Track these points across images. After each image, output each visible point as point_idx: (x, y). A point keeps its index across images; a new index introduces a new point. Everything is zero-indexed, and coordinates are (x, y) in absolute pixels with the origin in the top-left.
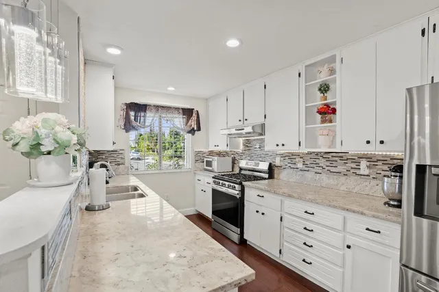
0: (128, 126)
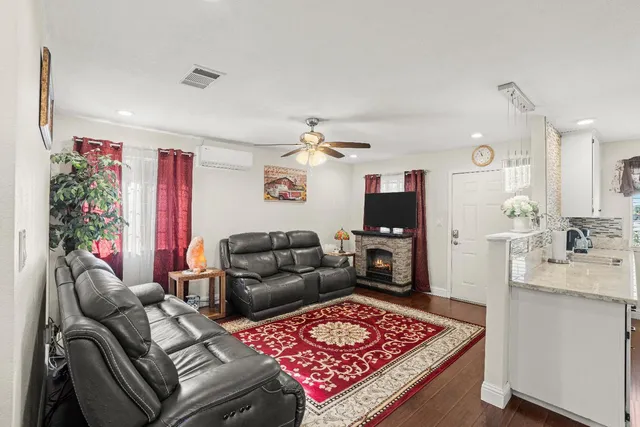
0: (627, 189)
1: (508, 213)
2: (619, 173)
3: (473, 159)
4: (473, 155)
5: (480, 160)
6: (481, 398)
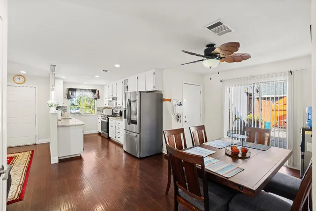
0: (69, 97)
2: (66, 92)
3: (14, 80)
4: (14, 78)
5: (17, 81)
6: (52, 163)
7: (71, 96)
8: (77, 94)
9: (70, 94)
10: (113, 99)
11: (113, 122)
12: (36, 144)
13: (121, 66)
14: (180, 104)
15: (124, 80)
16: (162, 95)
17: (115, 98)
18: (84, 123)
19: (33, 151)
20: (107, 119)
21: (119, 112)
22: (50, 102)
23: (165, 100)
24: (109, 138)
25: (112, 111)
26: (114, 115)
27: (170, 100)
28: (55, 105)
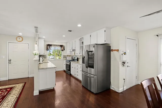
0: (47, 49)
1: (34, 54)
2: (46, 47)
3: (16, 39)
4: (16, 38)
5: (18, 40)
6: (34, 95)
7: (49, 49)
8: (52, 48)
9: (48, 48)
10: (73, 50)
11: (73, 65)
12: (28, 77)
13: (82, 25)
14: (125, 54)
15: (80, 38)
16: (110, 47)
17: (74, 50)
18: (56, 66)
19: (25, 83)
20: (69, 62)
21: (76, 58)
22: (34, 52)
23: (112, 50)
24: (71, 74)
25: (72, 58)
26: (73, 60)
27: (118, 50)
28: (38, 54)
